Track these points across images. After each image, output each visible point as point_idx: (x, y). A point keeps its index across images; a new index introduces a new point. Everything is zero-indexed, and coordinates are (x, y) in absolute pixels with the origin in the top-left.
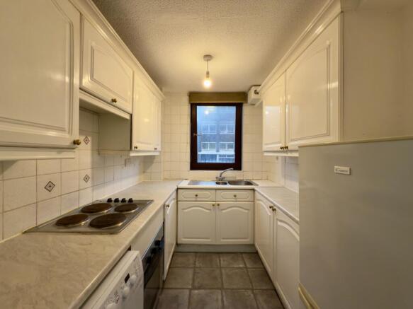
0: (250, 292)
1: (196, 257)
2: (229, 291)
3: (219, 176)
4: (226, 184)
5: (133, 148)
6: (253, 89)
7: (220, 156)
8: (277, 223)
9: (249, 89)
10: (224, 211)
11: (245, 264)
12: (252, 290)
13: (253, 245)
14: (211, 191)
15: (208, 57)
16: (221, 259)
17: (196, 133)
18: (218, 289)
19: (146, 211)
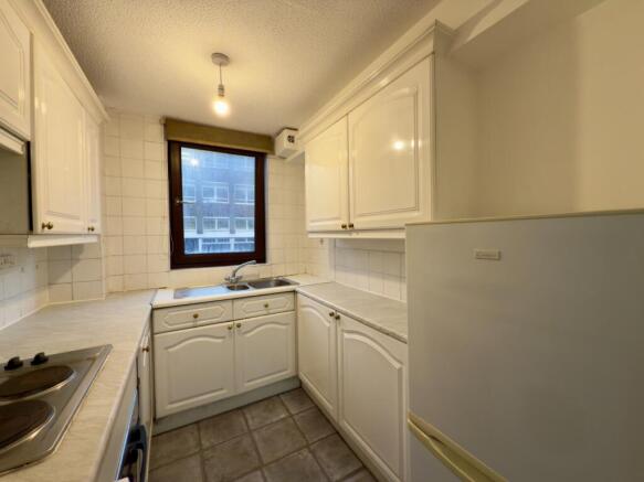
0: (305, 452)
1: (199, 429)
2: (273, 465)
3: (230, 275)
4: (245, 288)
5: (38, 227)
6: (286, 133)
7: (205, 240)
8: (342, 335)
9: (278, 133)
10: (249, 335)
11: (288, 410)
12: (308, 446)
13: (296, 377)
14: (224, 304)
15: (221, 58)
16: (248, 416)
17: (181, 199)
18: (256, 469)
19: (103, 375)
